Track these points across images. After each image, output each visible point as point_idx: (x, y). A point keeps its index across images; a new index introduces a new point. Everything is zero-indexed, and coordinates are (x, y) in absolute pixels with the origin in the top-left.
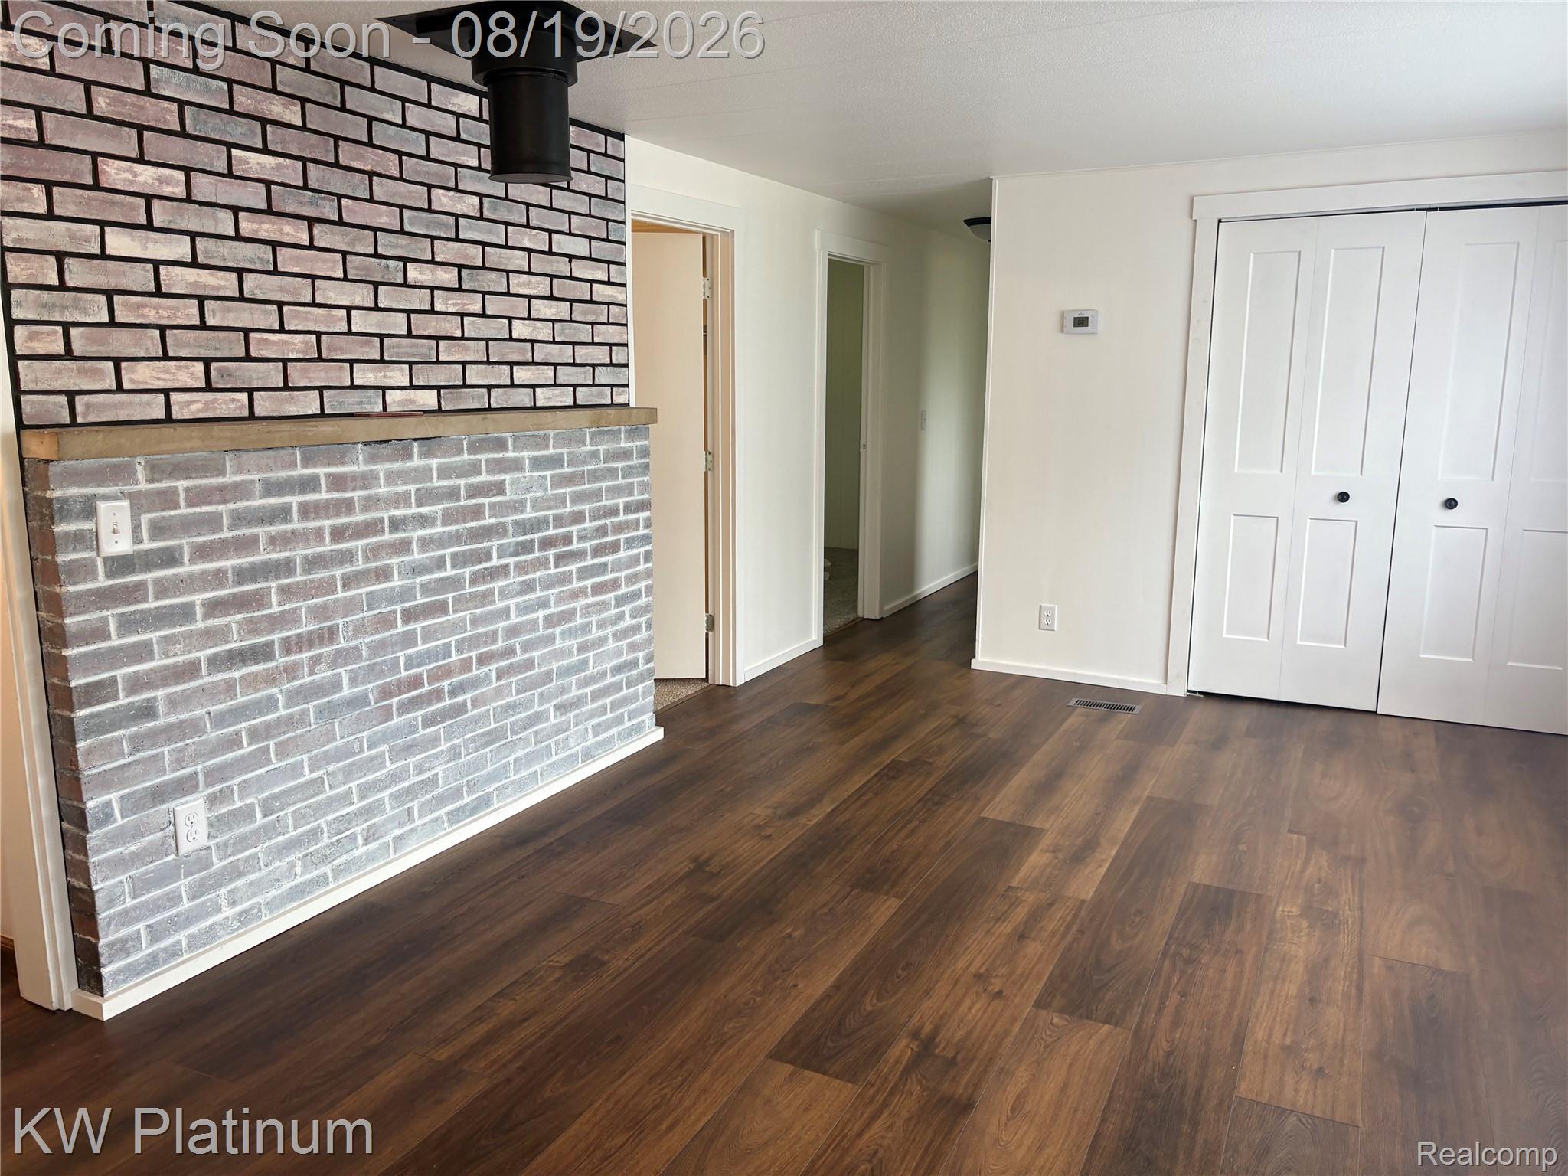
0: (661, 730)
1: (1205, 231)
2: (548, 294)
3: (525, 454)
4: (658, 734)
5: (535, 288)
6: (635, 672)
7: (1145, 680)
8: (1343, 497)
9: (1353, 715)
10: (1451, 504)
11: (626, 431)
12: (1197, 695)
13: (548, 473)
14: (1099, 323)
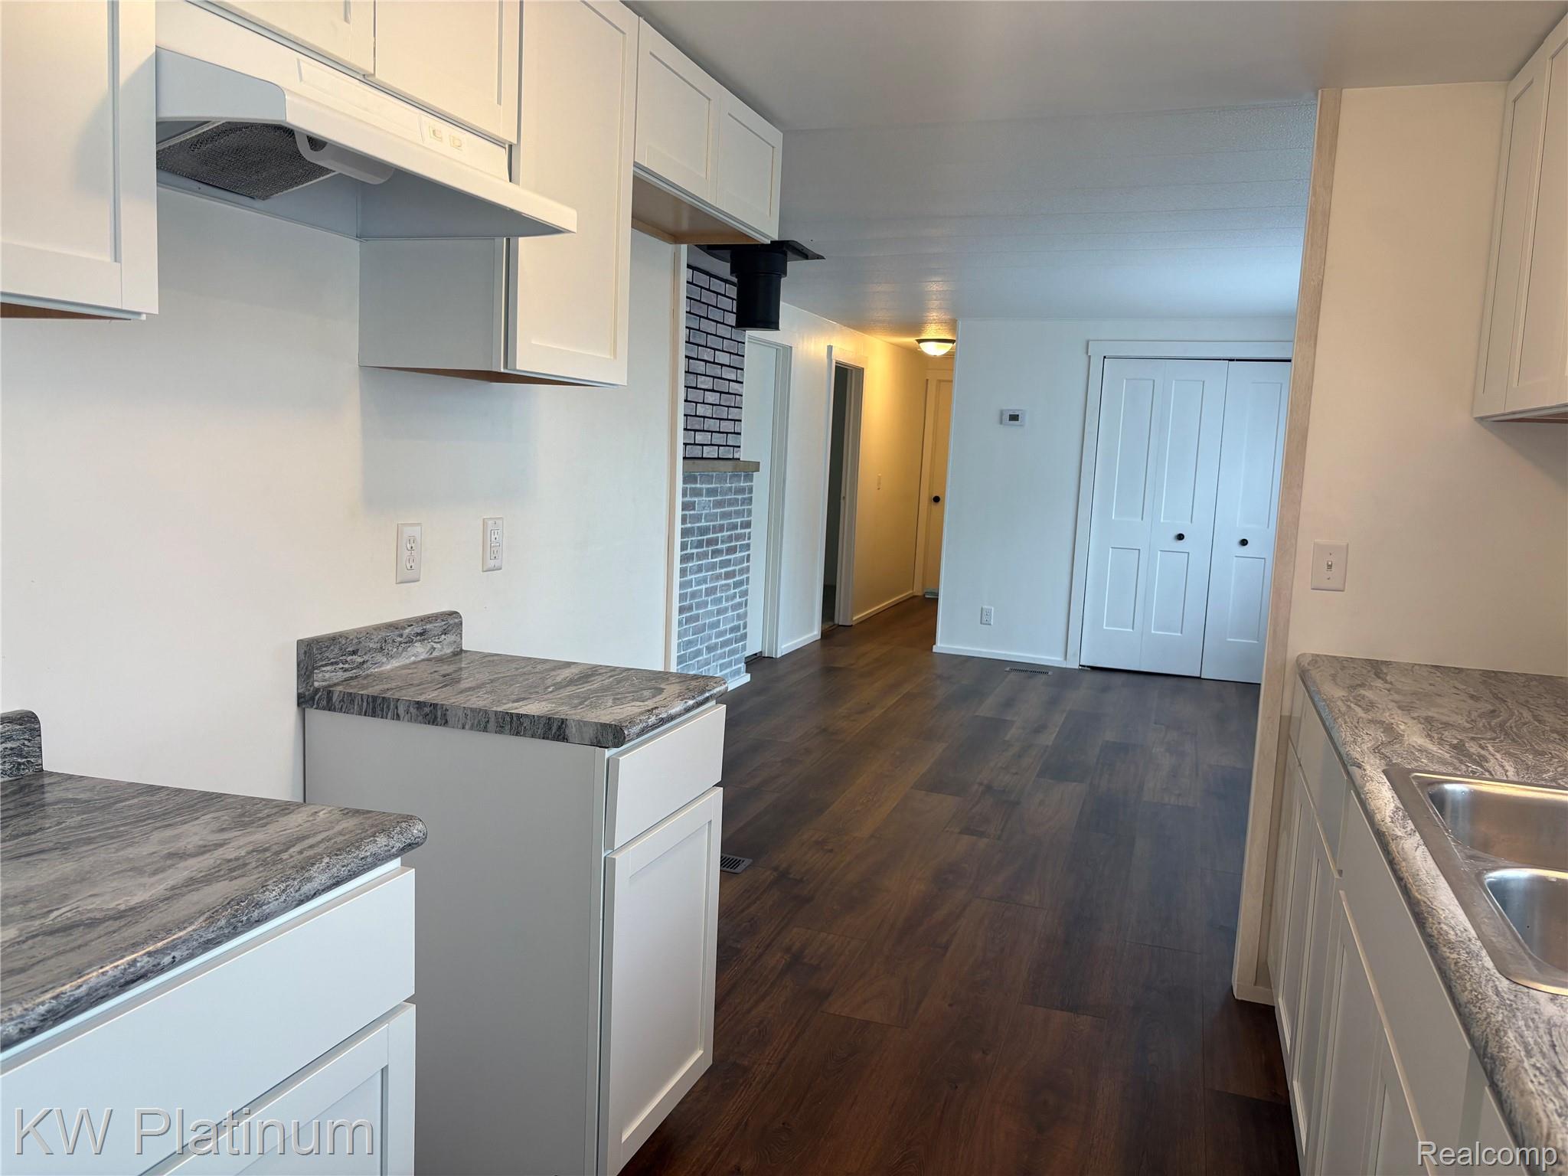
0: (749, 675)
1: (1096, 363)
2: (711, 388)
3: (704, 486)
4: (746, 678)
5: (706, 385)
6: (739, 634)
7: (1052, 658)
8: (1180, 537)
9: (1187, 679)
10: (1244, 542)
11: (744, 476)
12: (1086, 668)
13: (712, 499)
14: (1026, 419)
